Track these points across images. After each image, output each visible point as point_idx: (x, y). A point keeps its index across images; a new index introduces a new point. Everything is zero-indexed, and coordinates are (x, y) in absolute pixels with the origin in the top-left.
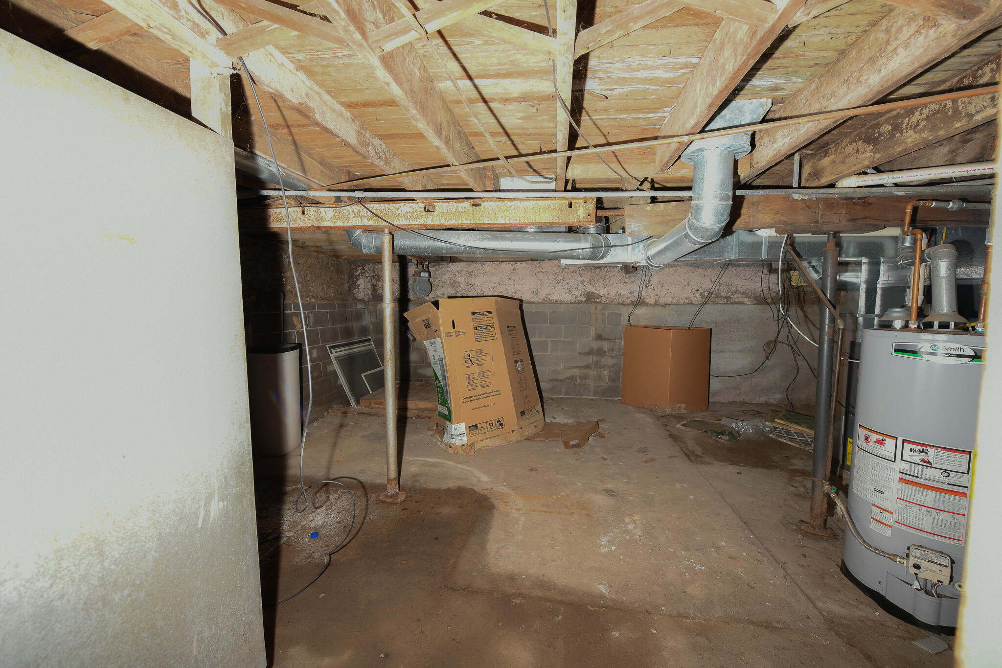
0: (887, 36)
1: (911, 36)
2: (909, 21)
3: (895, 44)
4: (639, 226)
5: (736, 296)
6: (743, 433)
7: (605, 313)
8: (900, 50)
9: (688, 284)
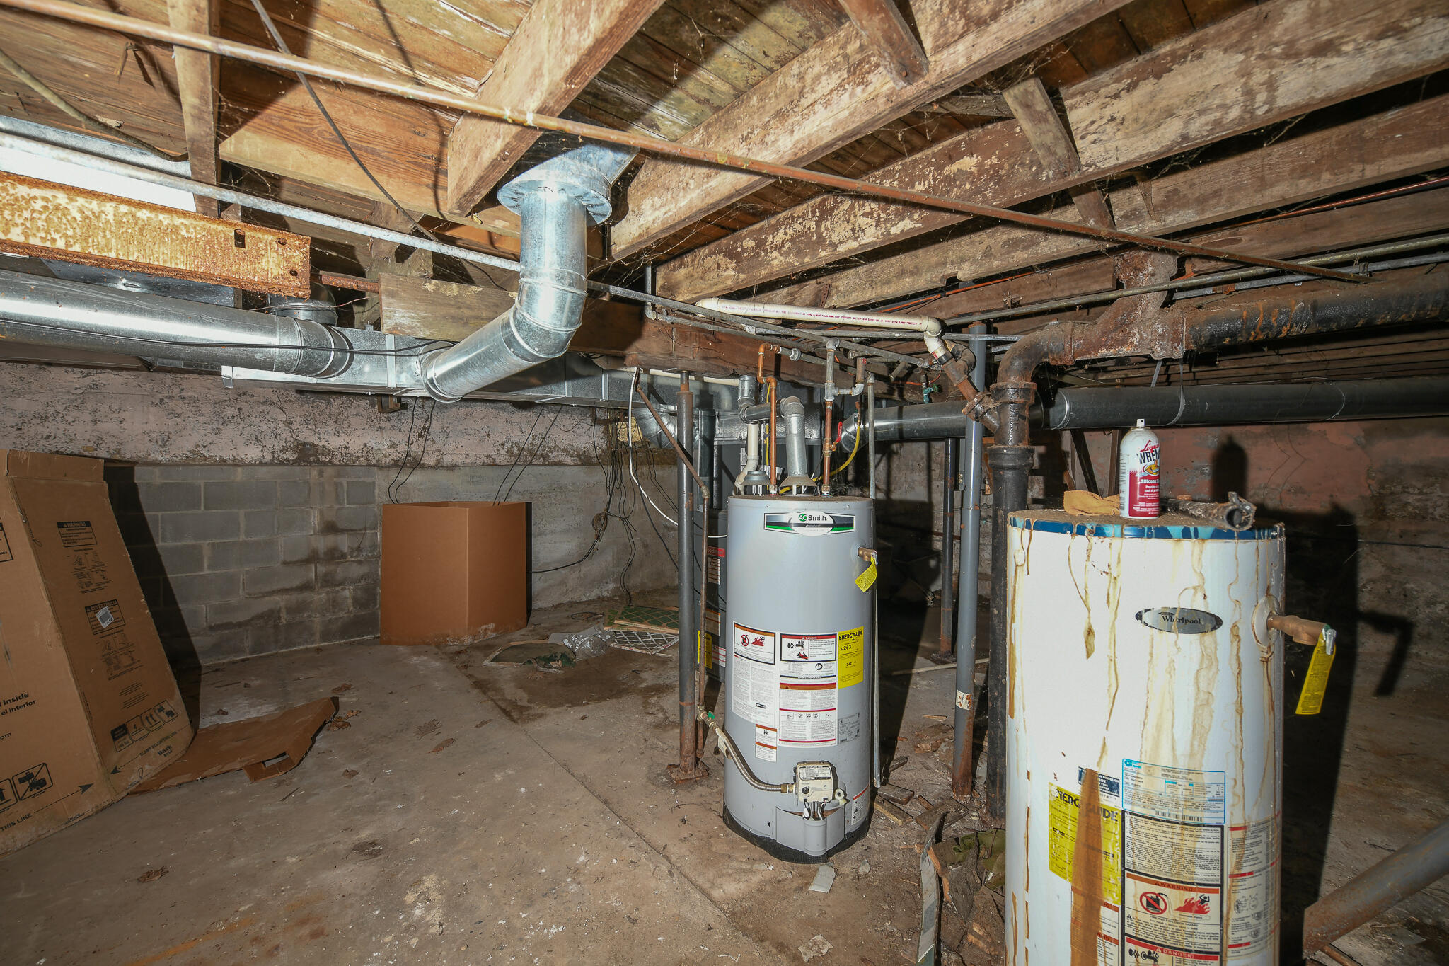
0: (800, 85)
1: (832, 91)
2: (828, 70)
3: (811, 98)
4: (412, 317)
5: (555, 453)
6: (579, 650)
7: (341, 484)
8: (818, 107)
9: (488, 435)
